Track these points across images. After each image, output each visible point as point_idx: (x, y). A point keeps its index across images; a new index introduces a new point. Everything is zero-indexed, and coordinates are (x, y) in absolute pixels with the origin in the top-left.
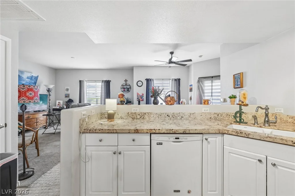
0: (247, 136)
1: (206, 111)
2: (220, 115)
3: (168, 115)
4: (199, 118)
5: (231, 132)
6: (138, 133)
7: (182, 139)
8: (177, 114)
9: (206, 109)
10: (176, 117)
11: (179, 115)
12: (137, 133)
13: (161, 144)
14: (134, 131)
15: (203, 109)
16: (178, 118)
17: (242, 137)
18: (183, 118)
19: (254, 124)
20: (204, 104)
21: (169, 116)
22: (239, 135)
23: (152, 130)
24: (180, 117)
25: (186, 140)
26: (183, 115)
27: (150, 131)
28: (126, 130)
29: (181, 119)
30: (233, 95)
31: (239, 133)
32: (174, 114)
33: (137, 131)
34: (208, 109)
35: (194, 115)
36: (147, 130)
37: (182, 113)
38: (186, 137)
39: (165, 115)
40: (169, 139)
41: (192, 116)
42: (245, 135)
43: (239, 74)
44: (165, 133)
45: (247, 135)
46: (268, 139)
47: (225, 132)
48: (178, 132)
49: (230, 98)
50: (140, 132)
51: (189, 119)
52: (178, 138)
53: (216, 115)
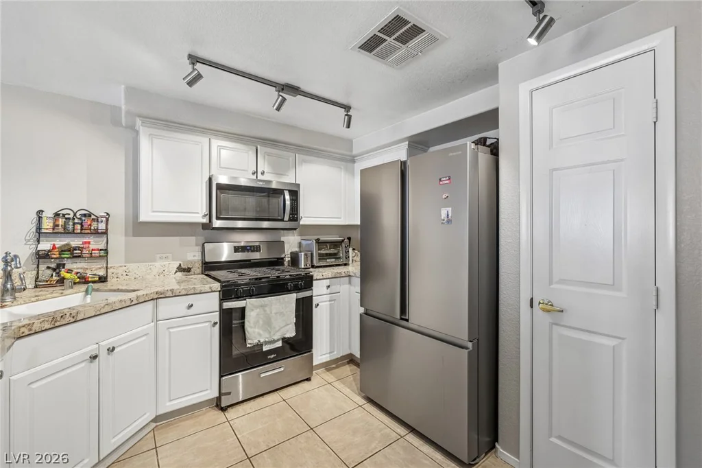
5: (39, 325)
17: (65, 325)
31: (59, 318)
42: (70, 318)
45: (73, 317)
47: (23, 333)
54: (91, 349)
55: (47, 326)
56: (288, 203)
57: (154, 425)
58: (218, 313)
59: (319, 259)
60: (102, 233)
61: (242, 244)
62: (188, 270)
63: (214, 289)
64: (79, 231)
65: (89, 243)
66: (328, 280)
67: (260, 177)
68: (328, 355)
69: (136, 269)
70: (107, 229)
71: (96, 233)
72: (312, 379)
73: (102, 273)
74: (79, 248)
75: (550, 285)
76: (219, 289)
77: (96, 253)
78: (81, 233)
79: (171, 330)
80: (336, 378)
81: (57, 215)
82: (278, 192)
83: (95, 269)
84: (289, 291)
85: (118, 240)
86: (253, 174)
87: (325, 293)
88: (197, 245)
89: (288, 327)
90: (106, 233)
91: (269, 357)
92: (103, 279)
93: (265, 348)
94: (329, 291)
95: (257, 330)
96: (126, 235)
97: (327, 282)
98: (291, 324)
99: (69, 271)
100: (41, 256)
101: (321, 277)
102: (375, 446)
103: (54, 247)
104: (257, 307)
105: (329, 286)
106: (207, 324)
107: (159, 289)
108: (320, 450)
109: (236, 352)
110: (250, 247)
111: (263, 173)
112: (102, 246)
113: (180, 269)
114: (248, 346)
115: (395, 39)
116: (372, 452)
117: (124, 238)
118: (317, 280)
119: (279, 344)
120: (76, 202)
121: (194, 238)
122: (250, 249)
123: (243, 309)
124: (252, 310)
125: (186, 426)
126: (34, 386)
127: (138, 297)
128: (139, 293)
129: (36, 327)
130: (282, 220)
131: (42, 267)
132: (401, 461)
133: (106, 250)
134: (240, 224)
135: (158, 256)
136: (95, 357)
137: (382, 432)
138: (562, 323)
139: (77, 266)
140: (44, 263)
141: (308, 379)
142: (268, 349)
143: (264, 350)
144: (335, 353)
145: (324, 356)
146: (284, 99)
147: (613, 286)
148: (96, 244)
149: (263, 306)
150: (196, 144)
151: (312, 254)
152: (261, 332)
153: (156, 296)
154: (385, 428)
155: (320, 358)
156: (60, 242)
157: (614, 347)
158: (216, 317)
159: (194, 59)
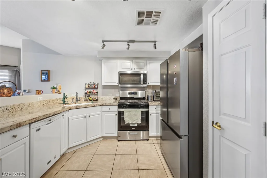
0: (81, 107)
1: (40, 100)
2: (49, 102)
3: (6, 109)
4: (36, 106)
6: (21, 126)
7: (52, 120)
8: (17, 106)
9: (40, 98)
10: (16, 109)
11: (19, 106)
12: (19, 127)
13: (39, 129)
14: (16, 126)
15: (39, 98)
16: (18, 109)
18: (23, 109)
19: (72, 103)
20: (38, 94)
21: (8, 110)
22: (77, 108)
23: (34, 119)
24: (20, 108)
25: (54, 120)
26: (23, 106)
27: (32, 121)
28: (6, 127)
29: (21, 110)
30: (53, 87)
32: (14, 106)
33: (19, 125)
34: (42, 98)
35: (32, 104)
36: (29, 121)
37: (22, 104)
38: (54, 118)
39: (4, 109)
40: (45, 123)
41: (31, 105)
43: (47, 71)
44: (43, 118)
46: (88, 106)
48: (50, 116)
49: (52, 88)
50: (23, 124)
51: (29, 108)
52: (50, 120)
53: (47, 102)
54: (85, 115)
55: (75, 108)
56: (142, 78)
57: (102, 139)
58: (117, 112)
59: (156, 98)
60: (96, 88)
61: (133, 92)
62: (116, 99)
63: (116, 105)
64: (92, 88)
65: (94, 91)
66: (156, 106)
67: (134, 70)
68: (156, 134)
69: (104, 98)
70: (97, 87)
71: (95, 88)
72: (149, 140)
73: (97, 98)
74: (92, 92)
75: (220, 116)
76: (117, 105)
77: (95, 93)
78: (93, 88)
79: (105, 115)
80: (157, 142)
81: (89, 84)
82: (139, 75)
83: (95, 97)
84: (140, 108)
85: (100, 90)
86: (132, 69)
87: (154, 110)
88: (119, 92)
89: (138, 120)
90: (97, 88)
91: (132, 128)
92: (97, 100)
93: (131, 125)
94: (156, 110)
95: (127, 119)
96: (102, 89)
97: (155, 107)
98: (139, 119)
99: (91, 97)
100: (86, 94)
101: (152, 105)
102: (152, 167)
103: (88, 92)
104: (127, 112)
105: (156, 108)
106: (114, 114)
107: (103, 103)
108: (134, 161)
109: (122, 124)
110: (134, 93)
111: (134, 69)
112: (97, 92)
113: (114, 99)
114: (125, 123)
115: (146, 18)
116: (149, 168)
117: (101, 90)
118: (150, 105)
119: (136, 125)
120: (92, 81)
121: (118, 90)
122: (134, 94)
123: (123, 112)
124: (126, 112)
125: (109, 142)
126: (73, 120)
127: (96, 104)
128: (98, 103)
129: (73, 108)
130: (141, 84)
131: (86, 96)
132: (157, 176)
133: (98, 93)
134: (129, 86)
135: (109, 95)
136: (85, 117)
137: (158, 165)
138: (224, 137)
139: (92, 96)
140: (87, 95)
141: (148, 140)
142: (132, 126)
143: (131, 126)
144: (159, 134)
145: (154, 134)
146: (129, 45)
147: (245, 119)
148: (96, 91)
149: (130, 112)
150: (115, 63)
151: (153, 96)
152: (129, 120)
153: (101, 105)
154: (161, 164)
155: (152, 134)
156: (89, 90)
157: (245, 155)
158: (117, 113)
159: (103, 41)
